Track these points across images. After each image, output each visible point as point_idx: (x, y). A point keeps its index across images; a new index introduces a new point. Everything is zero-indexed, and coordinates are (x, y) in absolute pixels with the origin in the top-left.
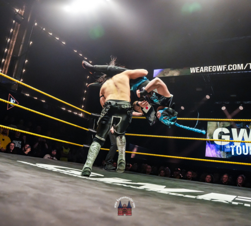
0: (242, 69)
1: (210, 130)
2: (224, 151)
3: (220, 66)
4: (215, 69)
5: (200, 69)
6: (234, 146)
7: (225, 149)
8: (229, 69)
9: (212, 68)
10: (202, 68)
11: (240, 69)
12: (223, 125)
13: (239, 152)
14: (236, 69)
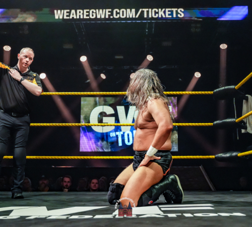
0: (134, 17)
1: (84, 109)
2: (107, 141)
3: (101, 10)
4: (94, 14)
5: (70, 13)
6: (122, 133)
7: (109, 138)
8: (115, 16)
9: (89, 12)
10: (73, 11)
11: (131, 17)
12: (105, 101)
13: (129, 141)
14: (124, 17)
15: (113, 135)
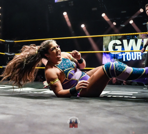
1: (105, 42)
2: (117, 59)
6: (125, 54)
7: (118, 57)
13: (129, 58)
15: (120, 55)
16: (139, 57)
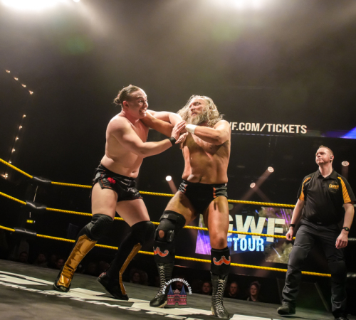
0: (258, 130)
6: (238, 239)
8: (240, 129)
11: (255, 130)
13: (243, 247)
14: (249, 129)
15: (230, 240)
16: (260, 247)
